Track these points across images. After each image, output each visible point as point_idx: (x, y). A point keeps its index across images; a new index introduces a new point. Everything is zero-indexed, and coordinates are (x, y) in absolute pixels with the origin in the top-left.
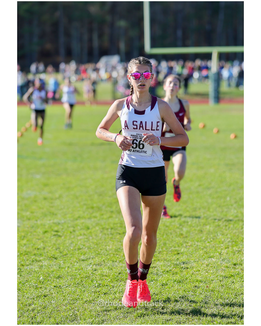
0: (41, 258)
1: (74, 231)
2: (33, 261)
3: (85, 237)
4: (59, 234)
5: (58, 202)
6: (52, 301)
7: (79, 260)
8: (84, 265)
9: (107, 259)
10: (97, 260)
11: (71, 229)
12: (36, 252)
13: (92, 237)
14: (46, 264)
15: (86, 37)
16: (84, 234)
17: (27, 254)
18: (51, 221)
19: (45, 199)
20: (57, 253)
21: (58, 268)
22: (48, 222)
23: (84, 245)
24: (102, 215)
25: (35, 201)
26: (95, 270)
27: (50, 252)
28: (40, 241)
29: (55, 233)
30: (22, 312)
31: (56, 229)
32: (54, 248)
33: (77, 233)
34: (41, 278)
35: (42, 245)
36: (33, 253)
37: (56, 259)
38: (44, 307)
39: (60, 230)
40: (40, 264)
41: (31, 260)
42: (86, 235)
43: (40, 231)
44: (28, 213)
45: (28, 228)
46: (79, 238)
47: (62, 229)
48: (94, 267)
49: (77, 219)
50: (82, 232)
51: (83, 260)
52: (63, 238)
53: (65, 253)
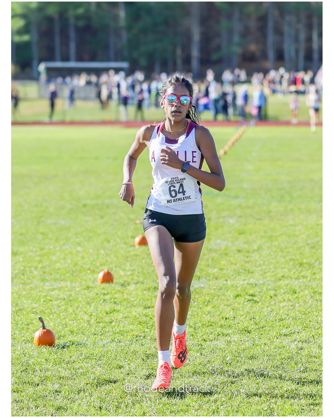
0: (230, 331)
1: (276, 295)
2: (219, 335)
3: (291, 304)
4: (255, 298)
5: (256, 256)
6: (242, 389)
7: (281, 335)
8: (286, 341)
9: (318, 335)
10: (304, 335)
11: (272, 293)
12: (222, 322)
13: (298, 303)
14: (236, 339)
15: (302, 36)
16: (289, 300)
17: (211, 325)
18: (246, 282)
19: (239, 251)
20: (252, 324)
21: (252, 345)
22: (241, 282)
23: (288, 315)
24: (314, 274)
25: (226, 254)
26: (301, 349)
27: (242, 323)
28: (229, 308)
29: (251, 298)
30: (201, 403)
31: (251, 292)
32: (247, 318)
33: (280, 298)
34: (228, 358)
35: (231, 313)
36: (219, 324)
37: (249, 332)
38: (230, 397)
39: (257, 293)
40: (228, 338)
41: (217, 334)
42: (291, 302)
43: (230, 294)
44: (216, 270)
45: (214, 289)
46: (281, 305)
47: (260, 292)
48: (300, 345)
49: (280, 280)
50: (286, 297)
51: (285, 335)
52: (260, 304)
53: (262, 325)
